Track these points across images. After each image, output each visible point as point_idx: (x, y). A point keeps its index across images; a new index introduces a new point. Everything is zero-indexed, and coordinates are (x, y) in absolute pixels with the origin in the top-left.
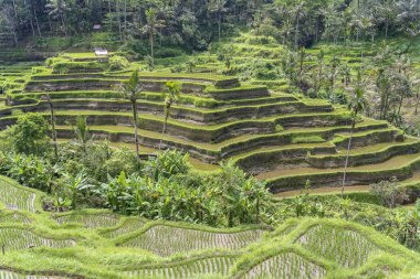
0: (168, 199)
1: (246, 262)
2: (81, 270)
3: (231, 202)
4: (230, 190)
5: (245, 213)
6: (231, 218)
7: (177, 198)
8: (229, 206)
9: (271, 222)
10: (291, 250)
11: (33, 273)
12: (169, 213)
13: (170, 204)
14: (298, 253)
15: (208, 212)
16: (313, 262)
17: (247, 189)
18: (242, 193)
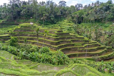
0: (43, 58)
1: (59, 74)
2: (19, 74)
3: (58, 59)
4: (58, 56)
5: (62, 62)
6: (58, 63)
7: (46, 58)
9: (68, 64)
10: (70, 71)
11: (8, 74)
12: (44, 61)
13: (44, 59)
14: (71, 72)
15: (53, 62)
16: (75, 74)
17: (62, 56)
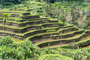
0: (4, 52)
3: (25, 52)
4: (24, 48)
5: (30, 55)
6: (25, 57)
7: (7, 52)
8: (24, 53)
9: (38, 57)
12: (4, 57)
13: (5, 54)
15: (17, 55)
17: (29, 47)
18: (28, 48)
